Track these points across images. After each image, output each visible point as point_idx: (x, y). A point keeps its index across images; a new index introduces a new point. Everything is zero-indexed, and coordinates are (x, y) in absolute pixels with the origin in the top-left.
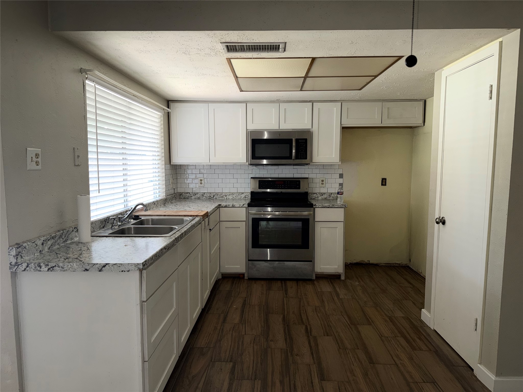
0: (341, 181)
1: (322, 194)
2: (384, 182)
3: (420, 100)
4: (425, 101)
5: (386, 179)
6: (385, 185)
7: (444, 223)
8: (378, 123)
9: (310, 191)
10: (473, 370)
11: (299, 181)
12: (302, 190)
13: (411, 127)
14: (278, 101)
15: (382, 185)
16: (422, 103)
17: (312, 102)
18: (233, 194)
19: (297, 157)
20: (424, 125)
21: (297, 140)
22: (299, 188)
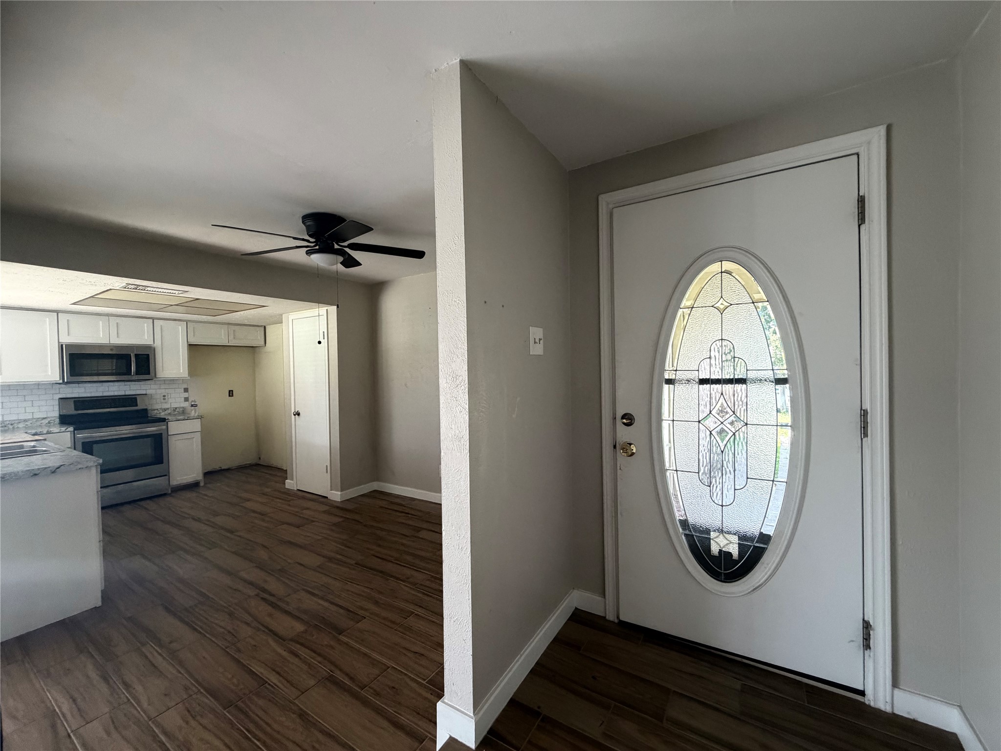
0: (186, 395)
1: (165, 410)
2: (231, 393)
3: (261, 326)
4: (265, 327)
5: (232, 391)
6: (233, 396)
7: (299, 414)
8: (225, 342)
9: (149, 408)
10: (327, 497)
11: (136, 399)
12: (140, 407)
13: (252, 347)
14: (108, 315)
15: (229, 396)
16: (263, 329)
17: (153, 319)
18: (25, 421)
19: (137, 373)
20: (265, 345)
21: (136, 355)
22: (137, 405)
